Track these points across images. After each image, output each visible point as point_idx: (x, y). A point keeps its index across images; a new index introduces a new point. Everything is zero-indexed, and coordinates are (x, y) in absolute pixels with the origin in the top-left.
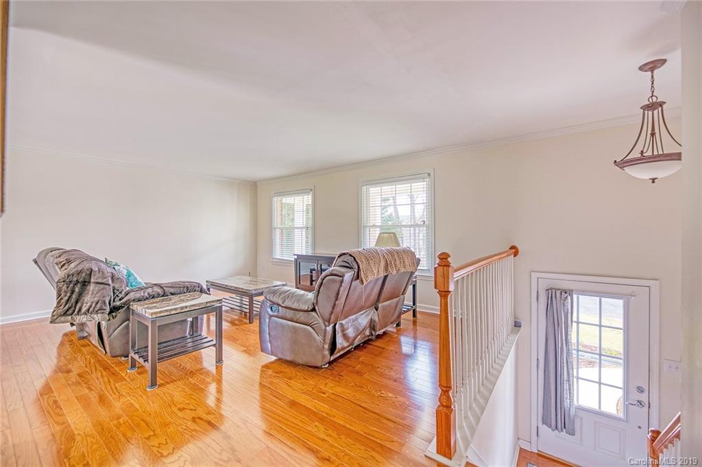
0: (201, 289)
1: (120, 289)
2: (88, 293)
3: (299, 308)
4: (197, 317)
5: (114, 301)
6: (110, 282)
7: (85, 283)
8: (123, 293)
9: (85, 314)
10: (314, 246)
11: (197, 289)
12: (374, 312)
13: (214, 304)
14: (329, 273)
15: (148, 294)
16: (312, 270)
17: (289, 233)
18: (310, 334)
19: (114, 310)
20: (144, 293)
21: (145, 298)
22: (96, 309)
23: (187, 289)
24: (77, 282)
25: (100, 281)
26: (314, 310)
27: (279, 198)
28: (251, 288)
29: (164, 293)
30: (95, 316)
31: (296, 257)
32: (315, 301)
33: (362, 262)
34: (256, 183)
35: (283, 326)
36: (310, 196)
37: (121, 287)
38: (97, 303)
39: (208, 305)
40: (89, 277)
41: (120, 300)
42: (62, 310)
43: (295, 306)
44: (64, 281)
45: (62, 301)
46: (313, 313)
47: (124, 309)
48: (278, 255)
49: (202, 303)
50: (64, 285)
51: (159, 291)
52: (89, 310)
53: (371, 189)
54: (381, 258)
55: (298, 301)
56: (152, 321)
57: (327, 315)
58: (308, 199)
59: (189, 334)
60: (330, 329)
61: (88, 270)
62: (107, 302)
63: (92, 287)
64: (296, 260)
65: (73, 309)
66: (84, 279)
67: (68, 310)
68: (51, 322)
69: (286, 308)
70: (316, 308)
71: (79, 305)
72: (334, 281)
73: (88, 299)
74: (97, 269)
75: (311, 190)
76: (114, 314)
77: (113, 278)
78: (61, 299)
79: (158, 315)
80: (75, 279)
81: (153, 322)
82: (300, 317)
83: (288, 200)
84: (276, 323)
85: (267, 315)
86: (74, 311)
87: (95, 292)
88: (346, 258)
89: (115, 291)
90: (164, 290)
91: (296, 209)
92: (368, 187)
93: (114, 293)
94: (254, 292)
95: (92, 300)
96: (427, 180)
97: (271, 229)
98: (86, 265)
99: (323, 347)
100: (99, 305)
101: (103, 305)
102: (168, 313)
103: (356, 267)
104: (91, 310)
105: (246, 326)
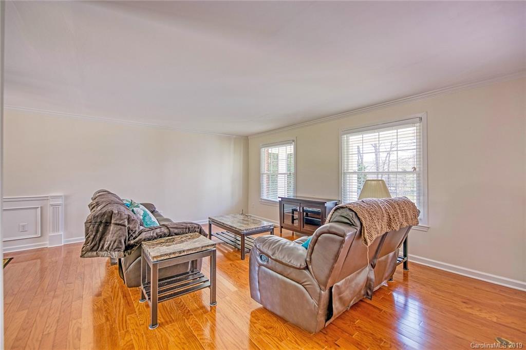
0: (201, 230)
1: (134, 229)
2: (109, 233)
3: (290, 264)
4: (197, 260)
5: (129, 240)
6: (126, 223)
7: (107, 224)
8: (137, 233)
9: (106, 250)
10: (296, 190)
11: (197, 230)
12: (370, 270)
13: (209, 248)
14: (325, 230)
15: (156, 234)
16: (294, 211)
17: (273, 177)
18: (303, 294)
19: (128, 247)
20: (153, 233)
21: (154, 237)
22: (114, 248)
23: (189, 230)
24: (101, 222)
25: (118, 222)
26: (307, 268)
27: (266, 149)
28: (243, 228)
29: (170, 233)
30: (113, 253)
31: (280, 199)
32: (308, 259)
33: (365, 218)
34: (247, 137)
35: (272, 277)
36: (293, 146)
37: (135, 227)
38: (115, 242)
39: (204, 249)
40: (109, 219)
41: (134, 239)
42: (89, 247)
43: (286, 260)
44: (91, 222)
45: (89, 239)
46: (306, 272)
47: (137, 247)
48: (265, 196)
49: (198, 248)
50: (90, 225)
51: (166, 231)
52: (109, 248)
53: (351, 138)
54: (384, 212)
55: (289, 255)
56: (153, 264)
57: (323, 278)
58: (290, 149)
59: (190, 270)
60: (325, 293)
61: (109, 212)
62: (123, 241)
63: (112, 228)
64: (280, 202)
65: (97, 246)
66: (106, 220)
67: (93, 247)
68: (81, 256)
69: (276, 260)
70: (310, 267)
71: (102, 243)
72: (333, 240)
73: (109, 238)
74: (117, 212)
75: (294, 141)
76: (129, 251)
77: (129, 219)
78: (88, 238)
79: (159, 259)
80: (99, 220)
81: (155, 265)
82: (291, 273)
83: (274, 150)
84: (265, 272)
85: (257, 263)
86: (98, 248)
87: (114, 232)
88: (345, 212)
89: (130, 231)
90: (169, 230)
91: (280, 158)
92: (348, 135)
93: (129, 233)
94: (245, 231)
95: (112, 239)
96: (418, 124)
97: (259, 174)
98: (109, 208)
99: (318, 313)
100: (116, 243)
101: (119, 244)
102: (168, 257)
103: (358, 224)
104: (110, 247)
105: (238, 262)
